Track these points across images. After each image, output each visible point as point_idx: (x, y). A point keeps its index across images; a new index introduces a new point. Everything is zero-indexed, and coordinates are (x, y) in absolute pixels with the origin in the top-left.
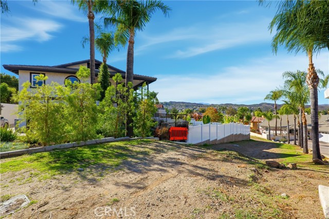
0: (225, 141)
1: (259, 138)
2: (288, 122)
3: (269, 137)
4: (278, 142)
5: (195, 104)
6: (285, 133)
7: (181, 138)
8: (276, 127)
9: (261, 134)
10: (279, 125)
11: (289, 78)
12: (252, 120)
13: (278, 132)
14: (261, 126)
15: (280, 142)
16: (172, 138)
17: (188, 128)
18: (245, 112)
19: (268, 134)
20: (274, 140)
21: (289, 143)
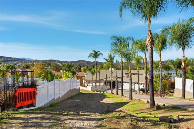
0: (66, 98)
1: (85, 91)
2: (107, 76)
3: (93, 88)
4: (99, 93)
5: (16, 58)
6: (102, 84)
7: (29, 102)
8: (96, 80)
9: (86, 87)
10: (98, 79)
11: (114, 41)
12: (76, 75)
13: (98, 84)
14: (86, 80)
15: (101, 92)
16: (18, 105)
17: (36, 88)
18: (70, 68)
19: (92, 86)
20: (96, 91)
21: (107, 92)
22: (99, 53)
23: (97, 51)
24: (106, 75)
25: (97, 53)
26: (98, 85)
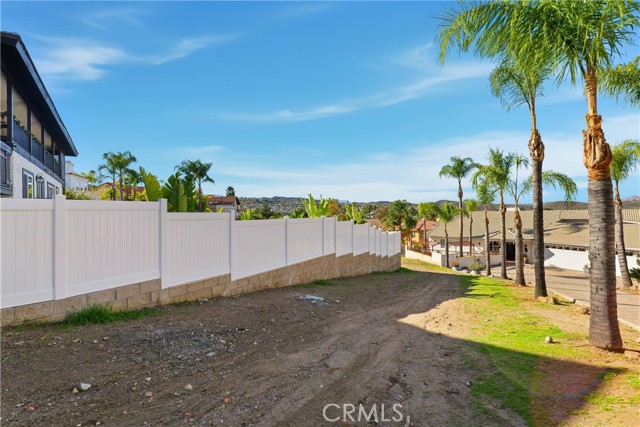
0: (289, 280)
1: (425, 264)
2: (487, 223)
3: (447, 258)
4: (464, 272)
6: (480, 250)
8: (462, 238)
9: (430, 254)
10: (466, 234)
12: (418, 227)
13: (466, 249)
14: (432, 238)
15: (469, 271)
19: (444, 253)
20: (457, 266)
21: (489, 274)
22: (468, 163)
23: (462, 159)
24: (487, 219)
25: (462, 163)
26: (468, 250)
